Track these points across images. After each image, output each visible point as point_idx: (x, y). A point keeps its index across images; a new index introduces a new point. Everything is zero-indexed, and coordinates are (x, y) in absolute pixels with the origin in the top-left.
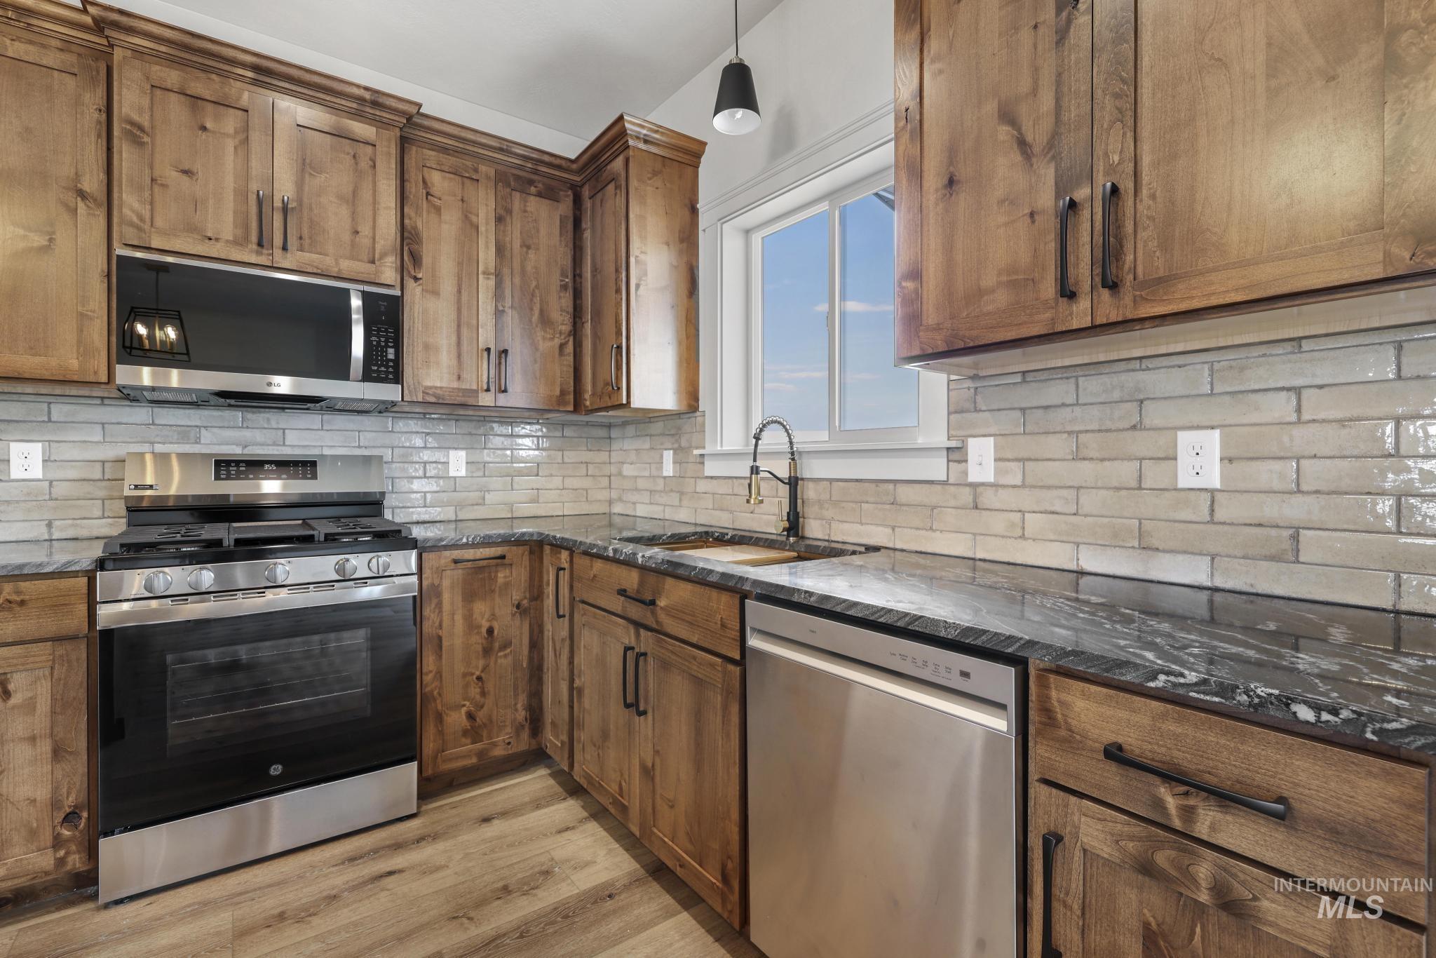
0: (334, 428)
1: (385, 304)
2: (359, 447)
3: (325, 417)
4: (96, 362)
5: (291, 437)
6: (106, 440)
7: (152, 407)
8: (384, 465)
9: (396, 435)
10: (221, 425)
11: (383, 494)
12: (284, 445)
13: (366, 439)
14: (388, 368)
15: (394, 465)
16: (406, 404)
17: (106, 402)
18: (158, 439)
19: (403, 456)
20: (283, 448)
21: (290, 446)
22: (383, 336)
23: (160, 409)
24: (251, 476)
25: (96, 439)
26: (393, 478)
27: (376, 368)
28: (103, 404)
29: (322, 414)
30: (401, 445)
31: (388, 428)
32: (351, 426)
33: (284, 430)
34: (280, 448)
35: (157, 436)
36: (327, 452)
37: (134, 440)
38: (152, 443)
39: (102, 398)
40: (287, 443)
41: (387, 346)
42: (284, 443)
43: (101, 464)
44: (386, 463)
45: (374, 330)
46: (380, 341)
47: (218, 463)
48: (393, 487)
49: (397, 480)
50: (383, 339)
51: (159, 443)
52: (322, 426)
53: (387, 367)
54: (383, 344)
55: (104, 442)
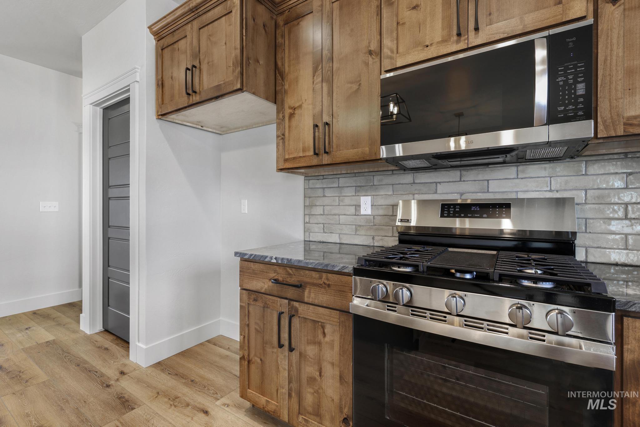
0: (527, 176)
1: (574, 39)
2: (551, 191)
3: (520, 168)
4: (376, 147)
5: (494, 186)
6: (394, 194)
7: (413, 173)
8: (576, 206)
9: (591, 177)
10: (448, 180)
11: (574, 234)
12: (488, 192)
13: (556, 183)
14: (576, 106)
15: (587, 206)
16: (601, 141)
17: (395, 172)
18: (416, 192)
19: (598, 197)
20: (487, 194)
21: (492, 192)
22: (571, 74)
23: (417, 174)
24: (463, 215)
25: (390, 193)
26: (586, 219)
27: (562, 108)
28: (393, 174)
29: (517, 166)
30: (596, 187)
31: (581, 171)
32: (543, 173)
33: (488, 181)
34: (485, 194)
35: (416, 190)
36: (521, 196)
37: (405, 193)
38: (414, 194)
39: (393, 170)
40: (490, 190)
41: (576, 82)
42: (488, 190)
43: (392, 207)
44: (577, 204)
45: (561, 71)
46: (568, 79)
47: (443, 206)
48: (586, 227)
49: (591, 221)
50: (570, 77)
51: (417, 194)
52: (517, 175)
53: (576, 103)
54: (571, 81)
55: (393, 195)
